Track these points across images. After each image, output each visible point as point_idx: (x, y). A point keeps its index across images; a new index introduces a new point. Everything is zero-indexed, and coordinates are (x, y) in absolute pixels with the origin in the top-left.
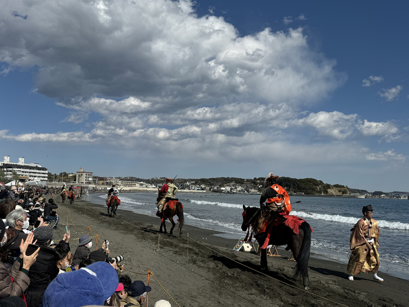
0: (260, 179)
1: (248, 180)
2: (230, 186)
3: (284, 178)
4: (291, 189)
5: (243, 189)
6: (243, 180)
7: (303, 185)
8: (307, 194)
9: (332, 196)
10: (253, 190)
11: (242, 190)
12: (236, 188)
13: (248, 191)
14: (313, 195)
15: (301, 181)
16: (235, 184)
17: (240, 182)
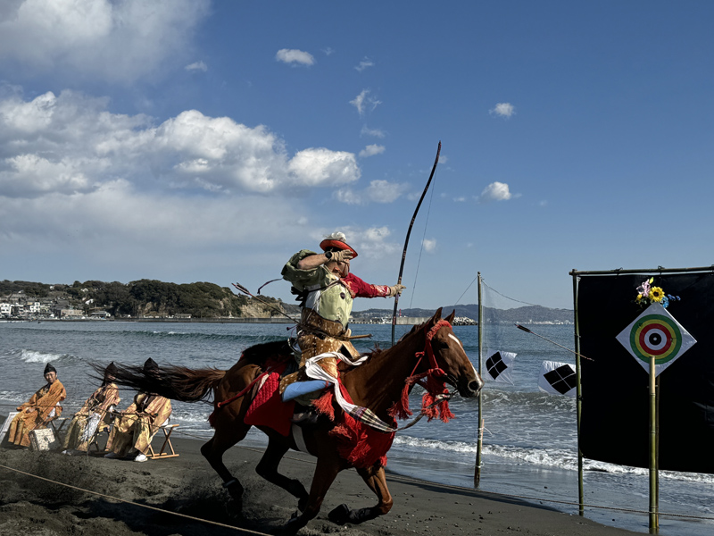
0: (87, 285)
1: (58, 288)
2: (12, 302)
3: (147, 281)
4: (162, 306)
5: (46, 308)
6: (47, 286)
7: (188, 298)
8: (197, 317)
9: (249, 320)
10: (71, 312)
11: (43, 312)
12: (27, 307)
13: (58, 313)
14: (209, 319)
15: (184, 288)
16: (24, 296)
17: (37, 291)
